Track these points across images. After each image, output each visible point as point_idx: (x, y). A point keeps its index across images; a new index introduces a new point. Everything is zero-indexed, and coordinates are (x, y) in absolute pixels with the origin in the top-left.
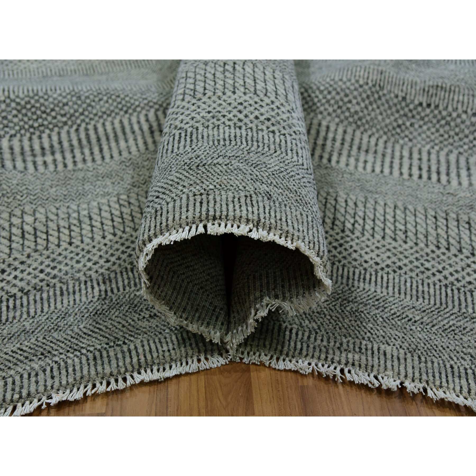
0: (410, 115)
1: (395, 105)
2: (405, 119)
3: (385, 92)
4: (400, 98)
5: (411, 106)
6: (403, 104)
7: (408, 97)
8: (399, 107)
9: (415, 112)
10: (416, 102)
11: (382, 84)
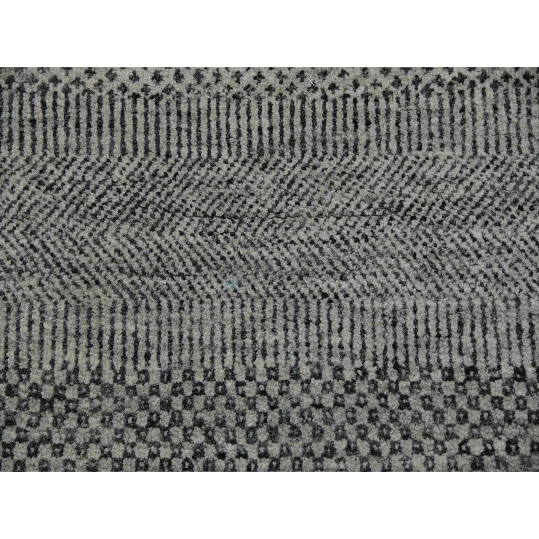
0: (499, 415)
1: (451, 401)
2: (487, 432)
3: (415, 377)
4: (460, 377)
5: (497, 389)
6: (473, 389)
7: (480, 365)
8: (462, 402)
9: (509, 404)
10: (507, 372)
11: (401, 360)
